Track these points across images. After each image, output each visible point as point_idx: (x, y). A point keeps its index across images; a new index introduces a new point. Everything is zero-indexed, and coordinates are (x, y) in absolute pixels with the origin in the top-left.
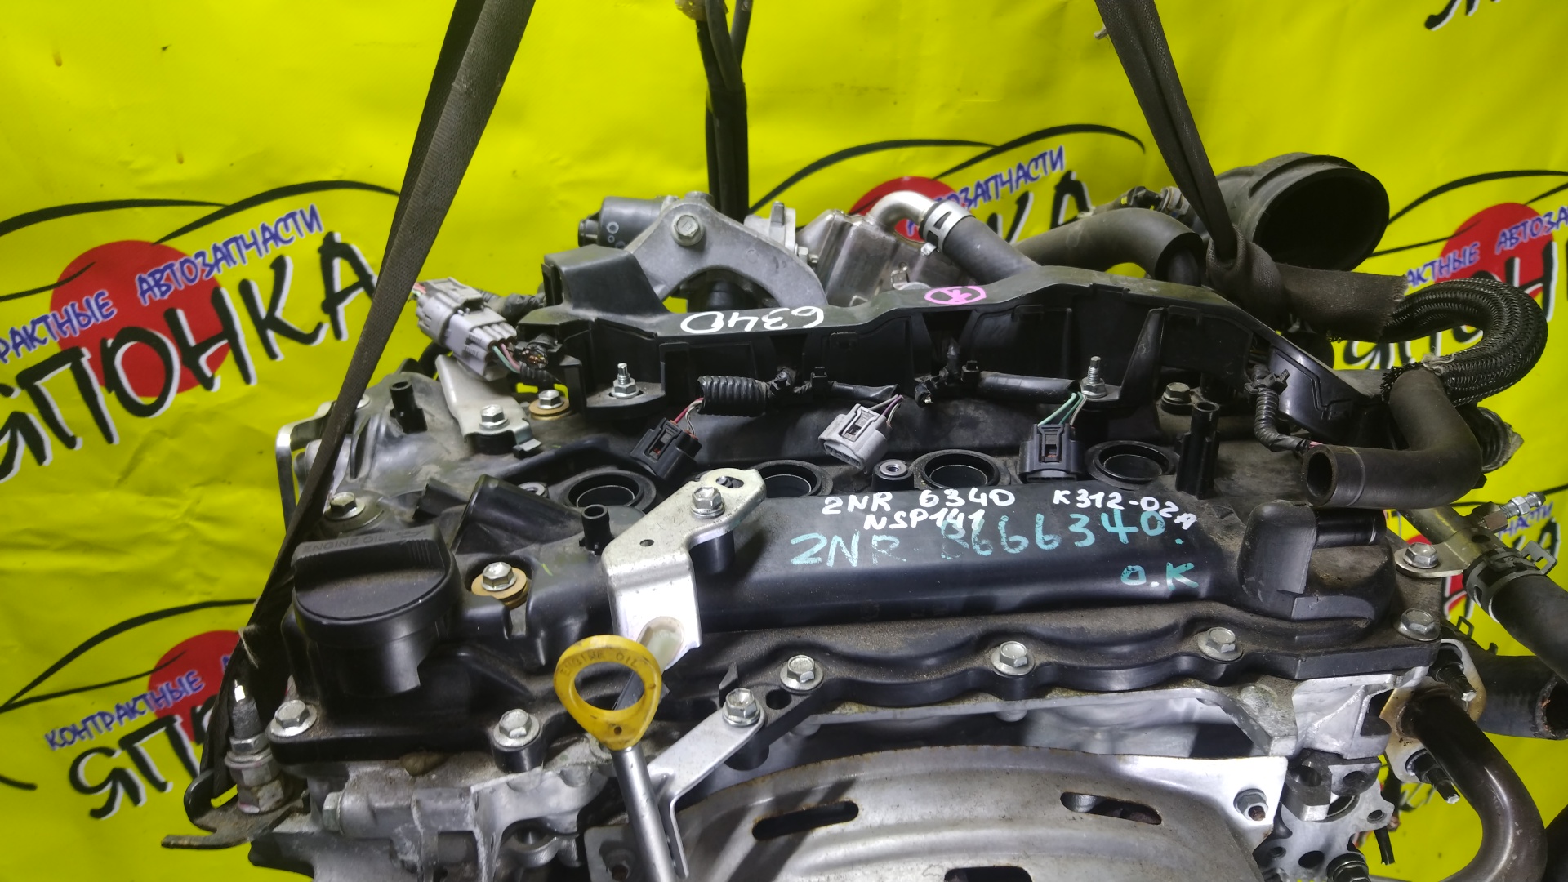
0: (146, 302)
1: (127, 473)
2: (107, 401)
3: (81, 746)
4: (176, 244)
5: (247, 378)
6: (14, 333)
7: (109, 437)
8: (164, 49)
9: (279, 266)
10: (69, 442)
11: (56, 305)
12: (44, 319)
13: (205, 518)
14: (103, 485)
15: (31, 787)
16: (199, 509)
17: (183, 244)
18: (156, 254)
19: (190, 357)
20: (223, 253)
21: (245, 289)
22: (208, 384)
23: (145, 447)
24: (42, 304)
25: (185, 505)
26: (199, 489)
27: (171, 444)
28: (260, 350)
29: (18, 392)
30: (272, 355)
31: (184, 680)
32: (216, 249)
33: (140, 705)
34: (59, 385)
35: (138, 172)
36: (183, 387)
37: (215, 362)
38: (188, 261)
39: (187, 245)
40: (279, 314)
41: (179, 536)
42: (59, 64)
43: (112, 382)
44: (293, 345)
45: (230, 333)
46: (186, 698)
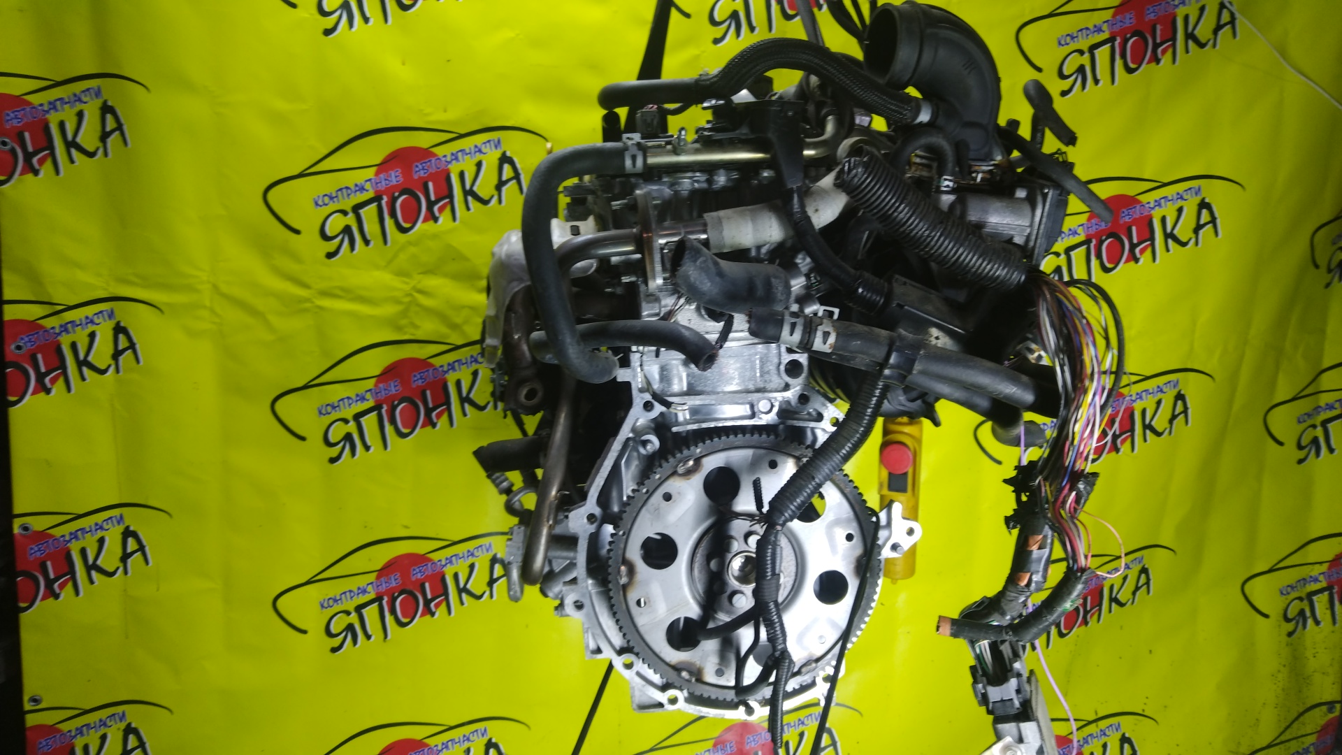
0: (416, 177)
1: (390, 262)
2: (389, 222)
3: (335, 416)
4: (435, 150)
5: (454, 219)
6: (356, 185)
7: (385, 242)
8: (449, 61)
9: (479, 165)
10: (367, 242)
11: (377, 174)
13: (420, 292)
14: (377, 267)
15: (303, 439)
16: (419, 286)
17: (437, 151)
18: (424, 154)
19: (430, 205)
20: (455, 157)
21: (462, 175)
22: (436, 220)
23: (402, 248)
24: (370, 173)
25: (413, 283)
26: (421, 276)
27: (413, 250)
28: (463, 206)
29: (351, 215)
30: (468, 209)
31: (392, 384)
32: (452, 154)
33: (368, 396)
34: (369, 213)
35: (427, 115)
36: (425, 220)
37: (441, 210)
38: (439, 159)
39: (439, 151)
40: (475, 189)
41: (407, 299)
42: (404, 64)
43: (393, 214)
44: (479, 205)
45: (450, 196)
46: (391, 395)
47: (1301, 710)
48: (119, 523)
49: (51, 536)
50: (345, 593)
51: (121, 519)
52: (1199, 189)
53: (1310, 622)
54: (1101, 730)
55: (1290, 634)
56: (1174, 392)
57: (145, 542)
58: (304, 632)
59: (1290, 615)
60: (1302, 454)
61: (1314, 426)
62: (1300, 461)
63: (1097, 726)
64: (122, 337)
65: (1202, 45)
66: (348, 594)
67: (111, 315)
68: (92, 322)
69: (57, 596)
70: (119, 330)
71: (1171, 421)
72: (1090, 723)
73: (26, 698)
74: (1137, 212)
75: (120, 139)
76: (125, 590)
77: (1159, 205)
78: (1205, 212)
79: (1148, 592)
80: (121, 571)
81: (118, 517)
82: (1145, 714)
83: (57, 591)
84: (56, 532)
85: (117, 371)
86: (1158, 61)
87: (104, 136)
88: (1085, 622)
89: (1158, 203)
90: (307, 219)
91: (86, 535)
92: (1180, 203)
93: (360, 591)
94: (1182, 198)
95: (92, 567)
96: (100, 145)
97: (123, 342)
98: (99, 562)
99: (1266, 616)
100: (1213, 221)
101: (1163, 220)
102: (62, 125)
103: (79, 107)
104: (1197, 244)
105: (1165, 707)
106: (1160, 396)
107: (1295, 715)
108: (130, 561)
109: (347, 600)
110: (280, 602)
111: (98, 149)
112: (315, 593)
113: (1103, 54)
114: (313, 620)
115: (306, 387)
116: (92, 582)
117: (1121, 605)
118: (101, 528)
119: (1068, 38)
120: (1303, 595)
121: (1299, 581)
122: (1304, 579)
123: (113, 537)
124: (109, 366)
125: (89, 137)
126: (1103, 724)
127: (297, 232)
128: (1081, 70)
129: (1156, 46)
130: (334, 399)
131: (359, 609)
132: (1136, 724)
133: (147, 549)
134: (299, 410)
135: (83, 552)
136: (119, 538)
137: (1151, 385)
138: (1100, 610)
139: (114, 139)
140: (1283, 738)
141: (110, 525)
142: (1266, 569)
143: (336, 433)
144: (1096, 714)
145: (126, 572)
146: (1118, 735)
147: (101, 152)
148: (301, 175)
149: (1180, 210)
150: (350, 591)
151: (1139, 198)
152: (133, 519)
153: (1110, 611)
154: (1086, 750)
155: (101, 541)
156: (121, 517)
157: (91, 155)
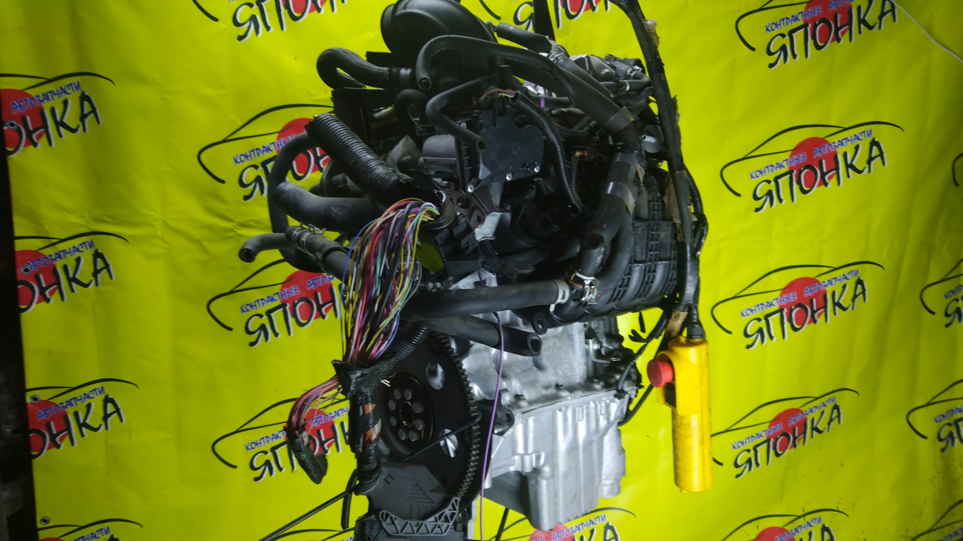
3: (253, 312)
11: (278, 138)
12: (273, 143)
15: (230, 329)
24: (274, 138)
31: (293, 289)
33: (276, 297)
35: (312, 95)
42: (295, 59)
46: (292, 296)
47: (951, 504)
48: (101, 393)
49: (53, 404)
50: (263, 438)
51: (102, 390)
52: (871, 132)
53: (957, 441)
54: (808, 523)
55: (943, 450)
56: (855, 279)
57: (120, 406)
58: (235, 467)
59: (942, 436)
60: (948, 320)
61: (957, 300)
62: (947, 325)
63: (805, 519)
64: (99, 260)
65: (870, 28)
66: (265, 439)
67: (91, 244)
68: (78, 250)
69: (58, 446)
70: (97, 255)
71: (853, 300)
72: (799, 517)
73: (38, 519)
74: (826, 150)
75: (94, 118)
76: (106, 441)
77: (842, 144)
78: (875, 148)
79: (839, 422)
80: (103, 427)
81: (100, 389)
82: (839, 510)
83: (59, 442)
84: (57, 401)
85: (97, 284)
86: (839, 40)
87: (83, 117)
88: (794, 445)
89: (841, 143)
90: (229, 173)
91: (78, 402)
92: (857, 142)
93: (274, 437)
94: (858, 139)
95: (82, 425)
96: (80, 123)
97: (100, 264)
98: (88, 421)
99: (925, 437)
100: (881, 154)
101: (845, 155)
102: (53, 110)
103: (65, 96)
104: (869, 171)
105: (853, 504)
106: (845, 281)
107: (947, 508)
108: (109, 420)
109: (265, 444)
110: (217, 447)
111: (78, 126)
112: (242, 439)
113: (799, 36)
114: (241, 458)
115: (232, 292)
116: (83, 435)
117: (820, 432)
118: (89, 397)
119: (774, 26)
120: (952, 422)
121: (948, 412)
122: (952, 410)
123: (97, 403)
124: (91, 281)
125: (72, 118)
126: (809, 518)
127: (222, 182)
128: (783, 48)
129: (837, 29)
130: (252, 300)
131: (273, 449)
132: (832, 518)
133: (122, 411)
134: (227, 310)
135: (76, 414)
136: (101, 404)
137: (838, 274)
138: (805, 437)
139: (90, 120)
140: (939, 525)
141: (95, 395)
142: (924, 403)
143: (254, 325)
144: (804, 510)
145: (107, 428)
146: (820, 526)
147: (81, 129)
148: (225, 141)
149: (857, 148)
150: (267, 437)
151: (827, 139)
152: (111, 390)
153: (812, 437)
154: (797, 537)
155: (89, 406)
156: (103, 389)
157: (74, 131)
